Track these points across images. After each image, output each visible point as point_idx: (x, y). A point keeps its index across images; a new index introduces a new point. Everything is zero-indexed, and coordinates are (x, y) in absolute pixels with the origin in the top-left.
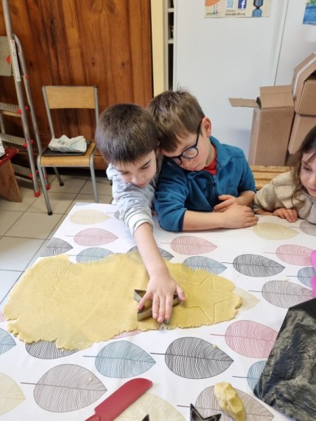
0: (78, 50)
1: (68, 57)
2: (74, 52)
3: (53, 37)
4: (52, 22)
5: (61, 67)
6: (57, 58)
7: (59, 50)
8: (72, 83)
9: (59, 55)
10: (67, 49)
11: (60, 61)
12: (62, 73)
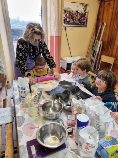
0: (116, 47)
1: (113, 49)
2: (115, 48)
3: (111, 43)
4: (112, 39)
5: (111, 51)
6: (110, 49)
7: (112, 46)
8: (112, 56)
9: (111, 48)
10: (114, 46)
11: (111, 50)
12: (110, 53)
